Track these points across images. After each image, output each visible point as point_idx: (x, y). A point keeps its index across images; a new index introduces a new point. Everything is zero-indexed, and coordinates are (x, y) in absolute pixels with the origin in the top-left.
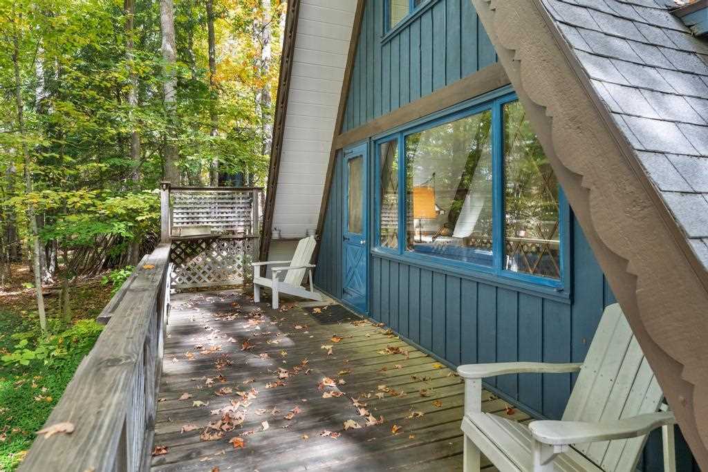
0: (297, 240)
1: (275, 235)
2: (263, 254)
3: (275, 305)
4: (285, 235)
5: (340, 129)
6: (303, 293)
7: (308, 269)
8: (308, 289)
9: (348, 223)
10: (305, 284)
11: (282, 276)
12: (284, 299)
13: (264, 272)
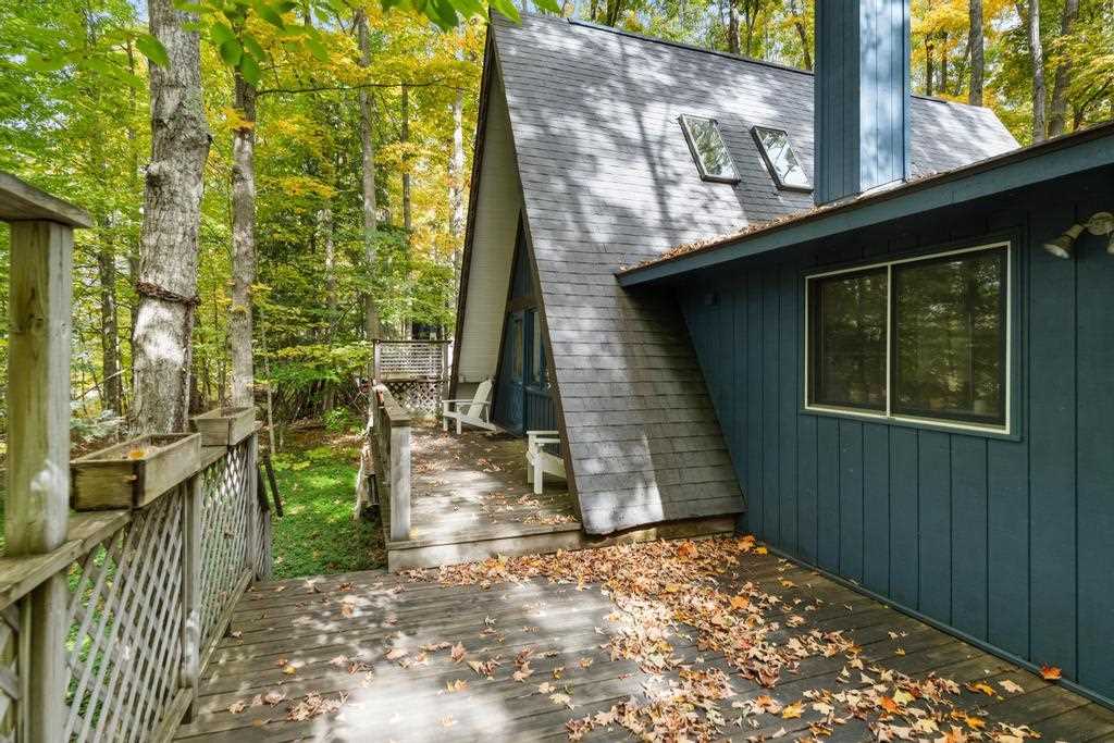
0: (479, 383)
1: (461, 380)
2: (452, 394)
3: (459, 431)
4: (467, 380)
5: (510, 298)
6: (480, 424)
7: (485, 405)
8: (485, 421)
9: (515, 369)
10: (482, 416)
11: (465, 410)
12: (466, 428)
13: (452, 408)
